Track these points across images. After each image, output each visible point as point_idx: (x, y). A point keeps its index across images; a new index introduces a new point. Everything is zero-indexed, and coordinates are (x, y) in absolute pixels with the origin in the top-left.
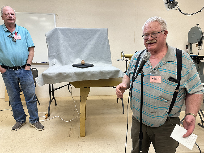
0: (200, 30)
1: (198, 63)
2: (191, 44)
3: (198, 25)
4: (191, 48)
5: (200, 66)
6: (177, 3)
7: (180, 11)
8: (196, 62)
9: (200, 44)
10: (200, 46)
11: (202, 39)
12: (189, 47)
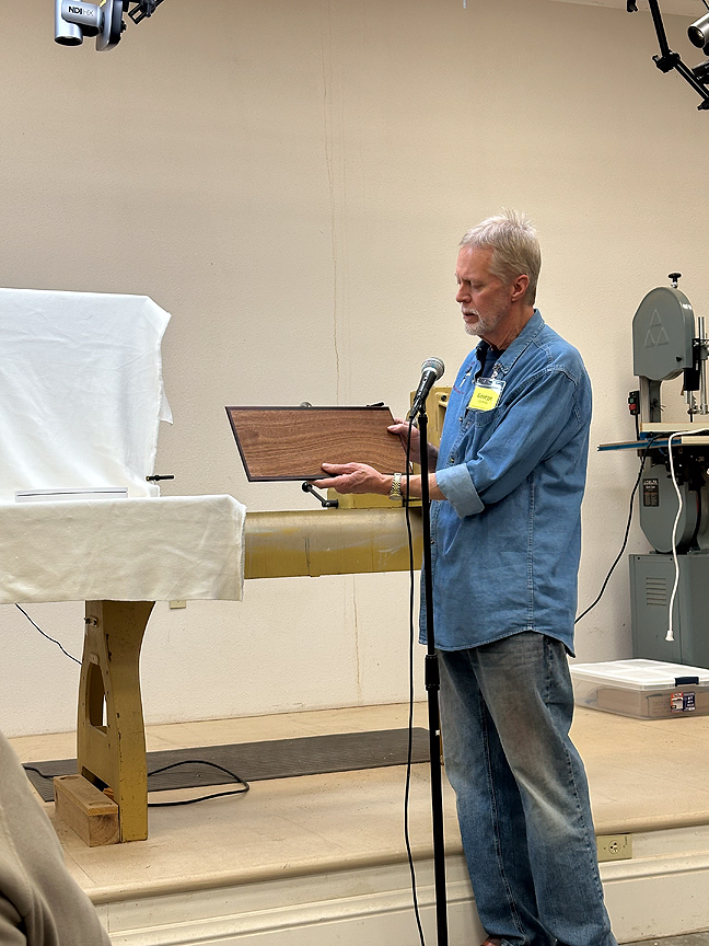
4: (655, 406)
9: (692, 382)
11: (698, 352)
12: (645, 400)
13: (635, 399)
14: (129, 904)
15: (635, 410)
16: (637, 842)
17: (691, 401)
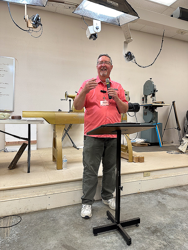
0: (153, 83)
1: (153, 112)
2: (146, 96)
3: (151, 79)
4: (146, 100)
5: (155, 114)
6: (134, 57)
7: (136, 63)
8: (151, 112)
9: (154, 95)
10: (154, 97)
11: (155, 91)
12: (145, 99)
13: (143, 98)
14: (56, 185)
15: (143, 100)
16: (151, 173)
17: (153, 98)
